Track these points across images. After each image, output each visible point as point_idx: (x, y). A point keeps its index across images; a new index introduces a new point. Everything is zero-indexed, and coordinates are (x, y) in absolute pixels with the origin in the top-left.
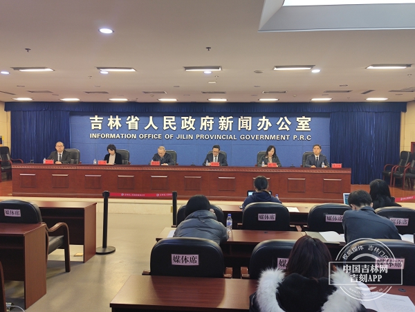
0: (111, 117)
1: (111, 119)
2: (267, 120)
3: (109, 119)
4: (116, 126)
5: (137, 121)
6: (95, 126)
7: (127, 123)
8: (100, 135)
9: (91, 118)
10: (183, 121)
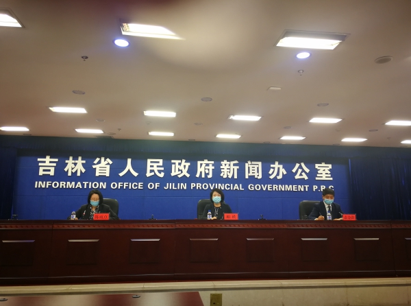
0: (71, 158)
1: (70, 162)
2: (281, 166)
3: (67, 161)
4: (77, 171)
5: (108, 164)
6: (44, 170)
7: (94, 167)
8: (52, 184)
9: (39, 160)
10: (173, 166)
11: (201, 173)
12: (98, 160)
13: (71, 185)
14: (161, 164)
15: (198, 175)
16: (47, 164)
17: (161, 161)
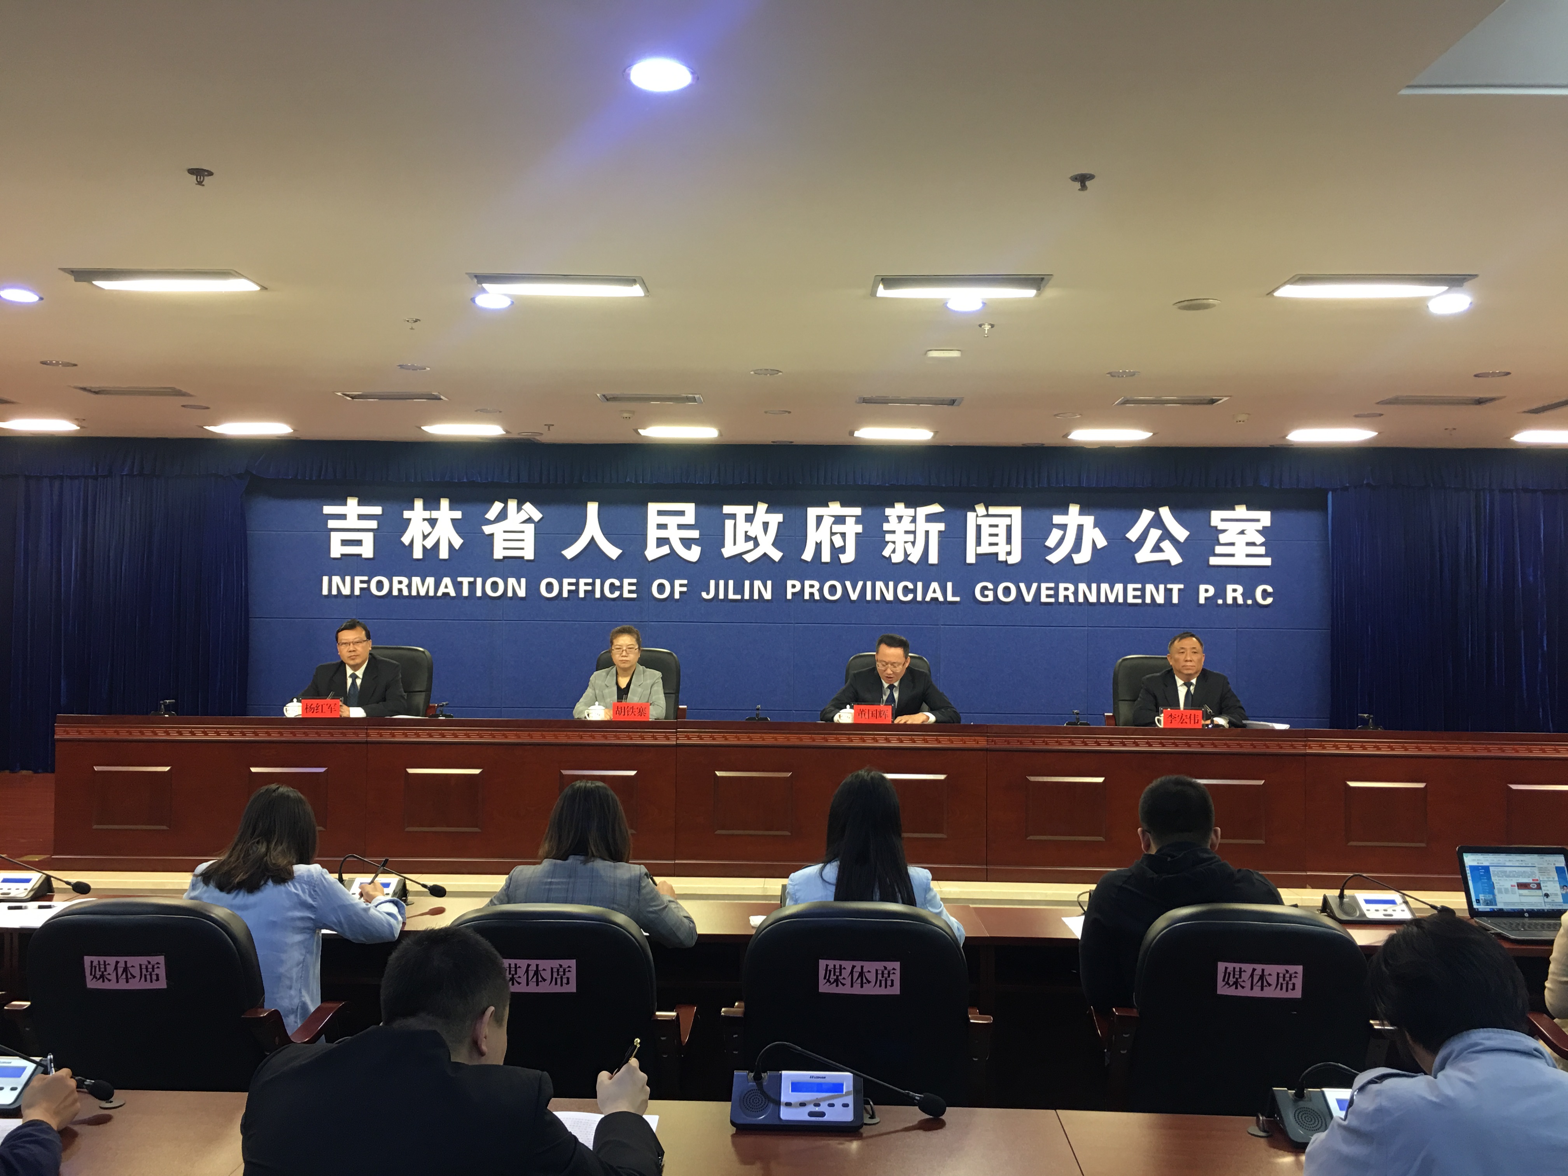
0: (419, 504)
1: (417, 514)
3: (407, 514)
4: (437, 545)
5: (529, 520)
6: (345, 543)
7: (487, 529)
8: (368, 582)
9: (328, 510)
10: (729, 524)
11: (819, 546)
12: (498, 506)
13: (423, 586)
14: (690, 517)
15: (808, 555)
16: (352, 522)
17: (689, 508)
